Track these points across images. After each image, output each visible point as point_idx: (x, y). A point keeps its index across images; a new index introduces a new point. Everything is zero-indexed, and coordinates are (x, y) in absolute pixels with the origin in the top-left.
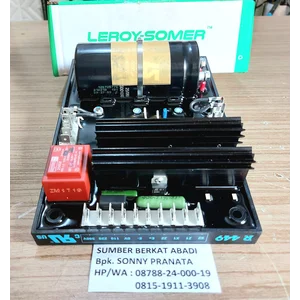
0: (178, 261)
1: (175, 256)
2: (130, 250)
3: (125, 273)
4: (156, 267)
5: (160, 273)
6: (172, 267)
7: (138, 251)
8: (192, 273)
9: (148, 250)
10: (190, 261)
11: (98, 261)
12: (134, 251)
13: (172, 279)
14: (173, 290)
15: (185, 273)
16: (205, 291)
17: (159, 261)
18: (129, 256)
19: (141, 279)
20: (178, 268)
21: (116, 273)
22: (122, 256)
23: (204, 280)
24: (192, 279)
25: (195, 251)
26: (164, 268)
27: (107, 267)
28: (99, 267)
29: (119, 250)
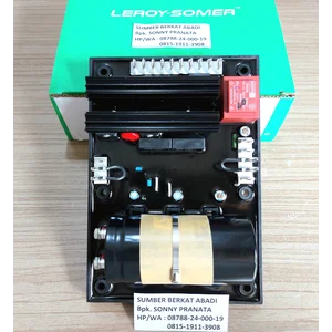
0: (201, 309)
1: (199, 305)
2: (164, 300)
3: (160, 318)
4: (183, 313)
5: (186, 318)
6: (195, 314)
7: (170, 300)
8: (210, 318)
9: (178, 300)
10: (210, 310)
11: (139, 308)
12: (167, 300)
13: (194, 322)
14: (193, 330)
15: (204, 318)
16: (216, 330)
17: (185, 309)
18: (162, 305)
19: (172, 322)
20: (200, 314)
21: (153, 318)
22: (157, 305)
23: (216, 323)
24: (209, 323)
25: (216, 301)
26: (189, 314)
27: (146, 313)
28: (140, 313)
29: (155, 300)
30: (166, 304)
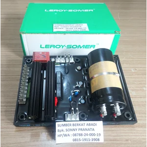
0: (89, 129)
1: (88, 127)
2: (70, 125)
3: (69, 135)
4: (80, 132)
5: (82, 135)
6: (86, 132)
8: (94, 135)
10: (93, 130)
11: (58, 130)
12: (72, 125)
13: (86, 137)
14: (86, 141)
15: (91, 135)
16: (97, 142)
17: (81, 130)
19: (75, 137)
20: (89, 132)
21: (66, 135)
22: (67, 128)
23: (98, 137)
24: (93, 137)
25: (96, 125)
26: (83, 132)
27: (62, 133)
28: (59, 133)
29: (66, 125)
30: (72, 127)
